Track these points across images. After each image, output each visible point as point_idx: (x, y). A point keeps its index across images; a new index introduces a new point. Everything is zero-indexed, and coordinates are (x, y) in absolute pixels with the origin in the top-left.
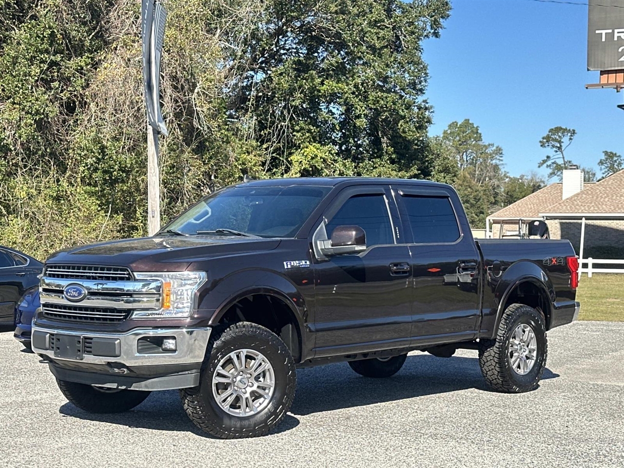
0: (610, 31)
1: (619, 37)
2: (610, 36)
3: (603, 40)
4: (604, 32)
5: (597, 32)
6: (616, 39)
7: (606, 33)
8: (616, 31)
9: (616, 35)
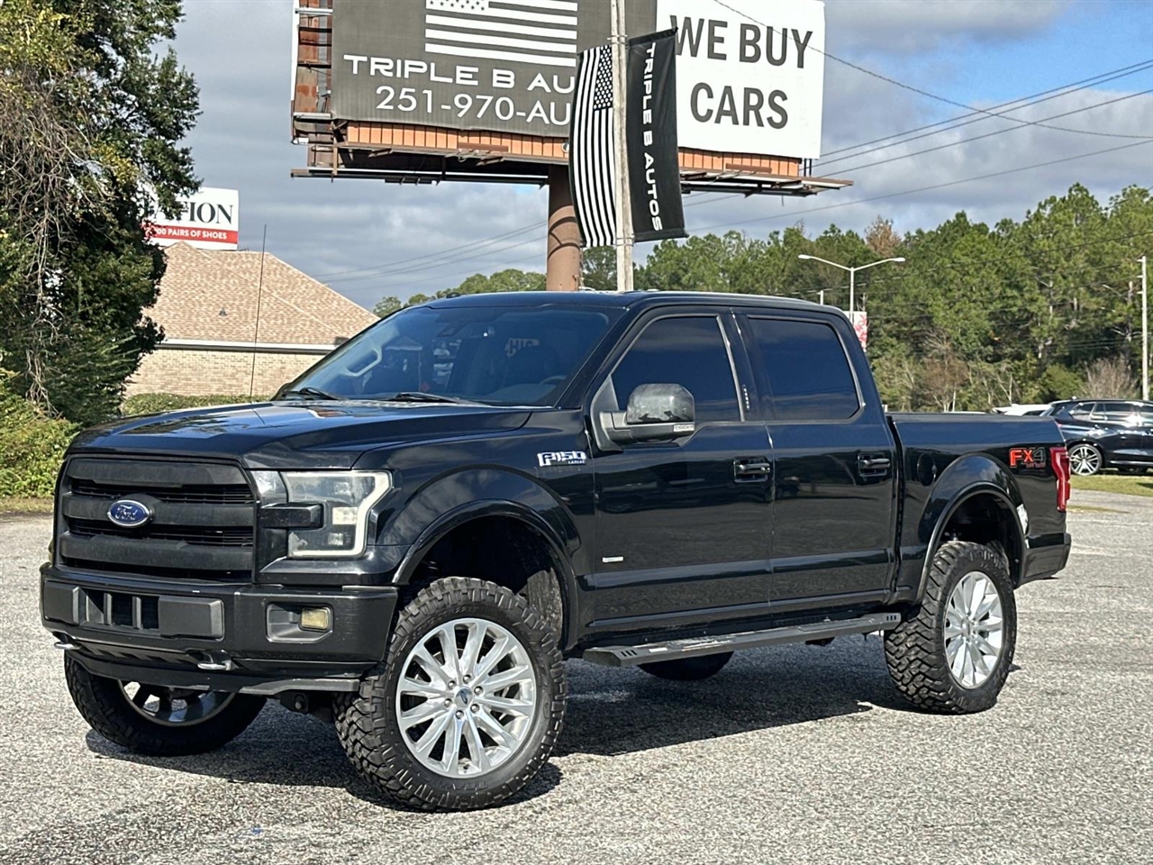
0: (365, 59)
1: (377, 71)
2: (365, 66)
3: (355, 71)
4: (356, 59)
5: (346, 57)
6: (373, 73)
7: (359, 62)
8: (373, 60)
9: (373, 67)
